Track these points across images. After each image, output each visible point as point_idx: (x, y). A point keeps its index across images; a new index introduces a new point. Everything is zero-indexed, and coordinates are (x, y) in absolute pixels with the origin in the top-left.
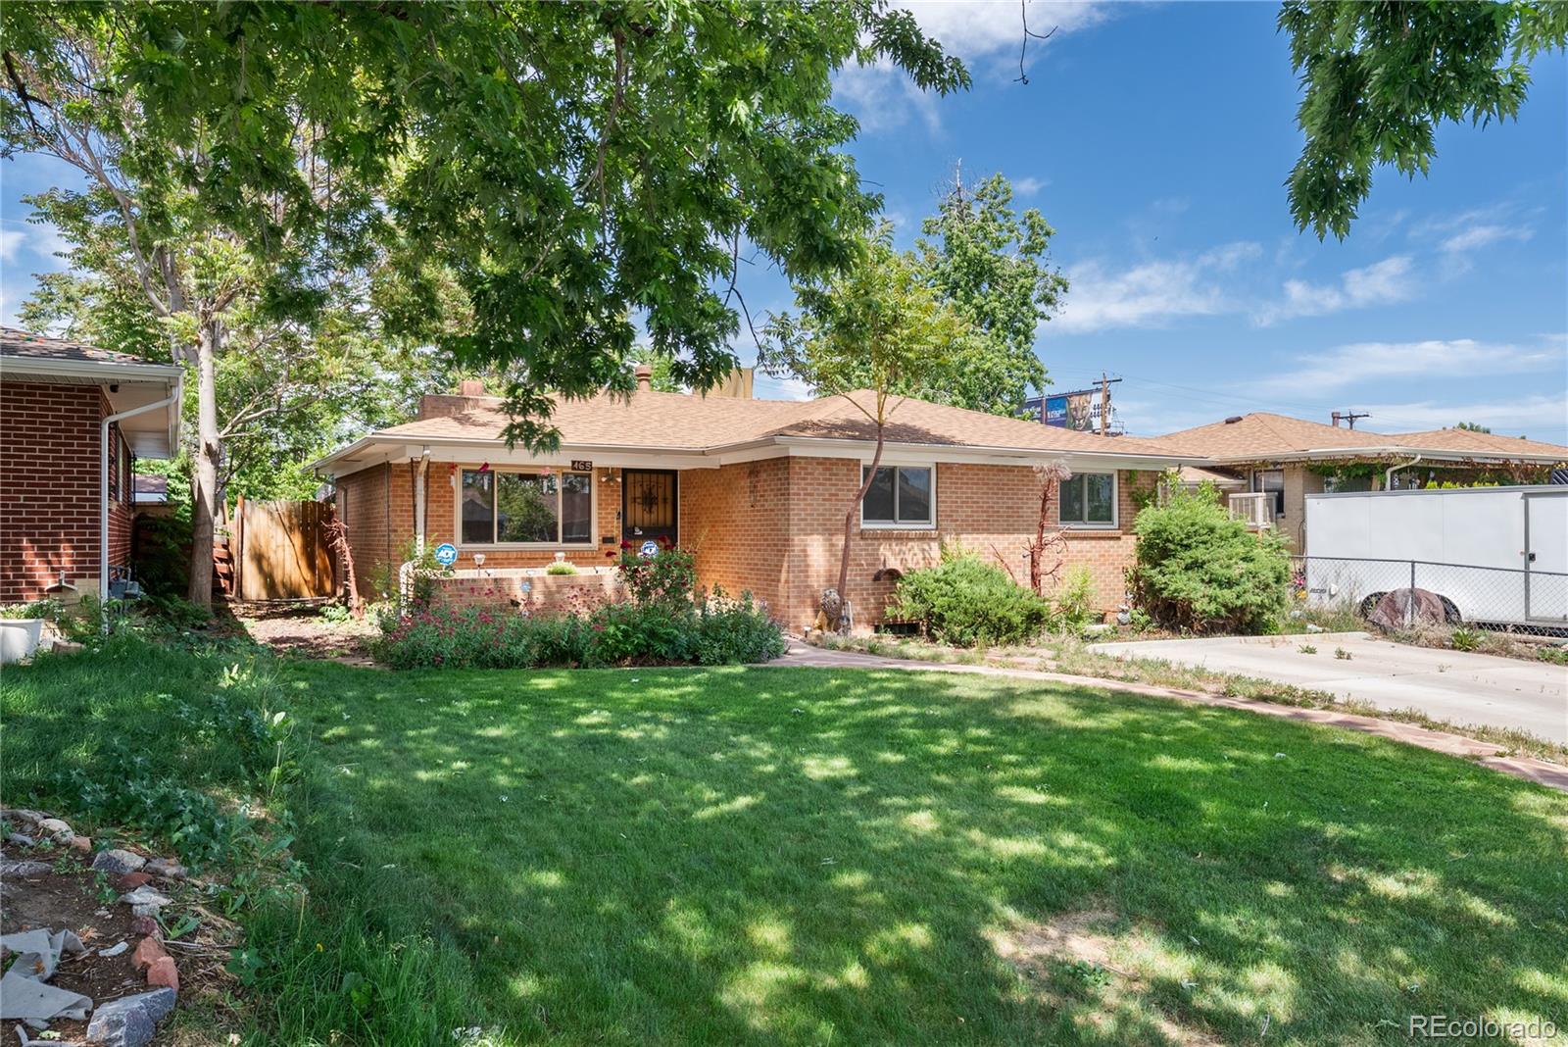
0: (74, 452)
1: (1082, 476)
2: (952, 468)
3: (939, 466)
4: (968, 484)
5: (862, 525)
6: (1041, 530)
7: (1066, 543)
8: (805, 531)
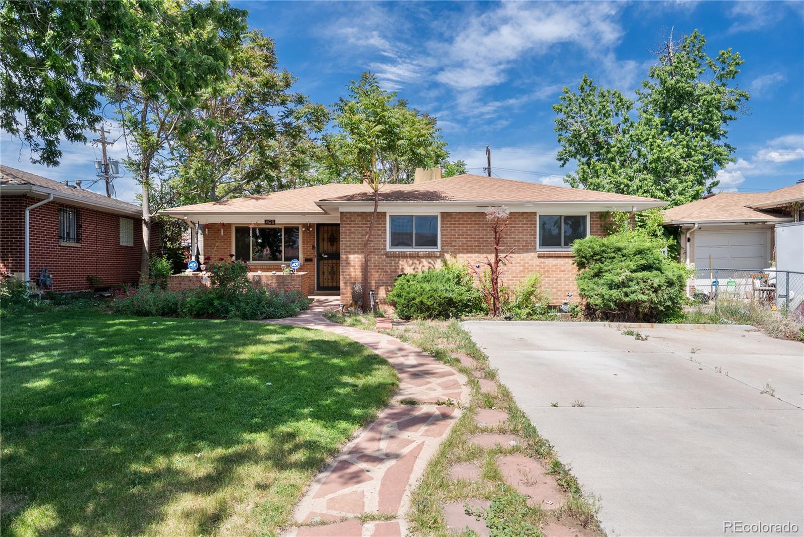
0: (14, 222)
1: (561, 216)
2: (451, 215)
3: (443, 214)
4: (464, 224)
5: (388, 249)
6: (497, 252)
7: (543, 260)
8: (350, 253)
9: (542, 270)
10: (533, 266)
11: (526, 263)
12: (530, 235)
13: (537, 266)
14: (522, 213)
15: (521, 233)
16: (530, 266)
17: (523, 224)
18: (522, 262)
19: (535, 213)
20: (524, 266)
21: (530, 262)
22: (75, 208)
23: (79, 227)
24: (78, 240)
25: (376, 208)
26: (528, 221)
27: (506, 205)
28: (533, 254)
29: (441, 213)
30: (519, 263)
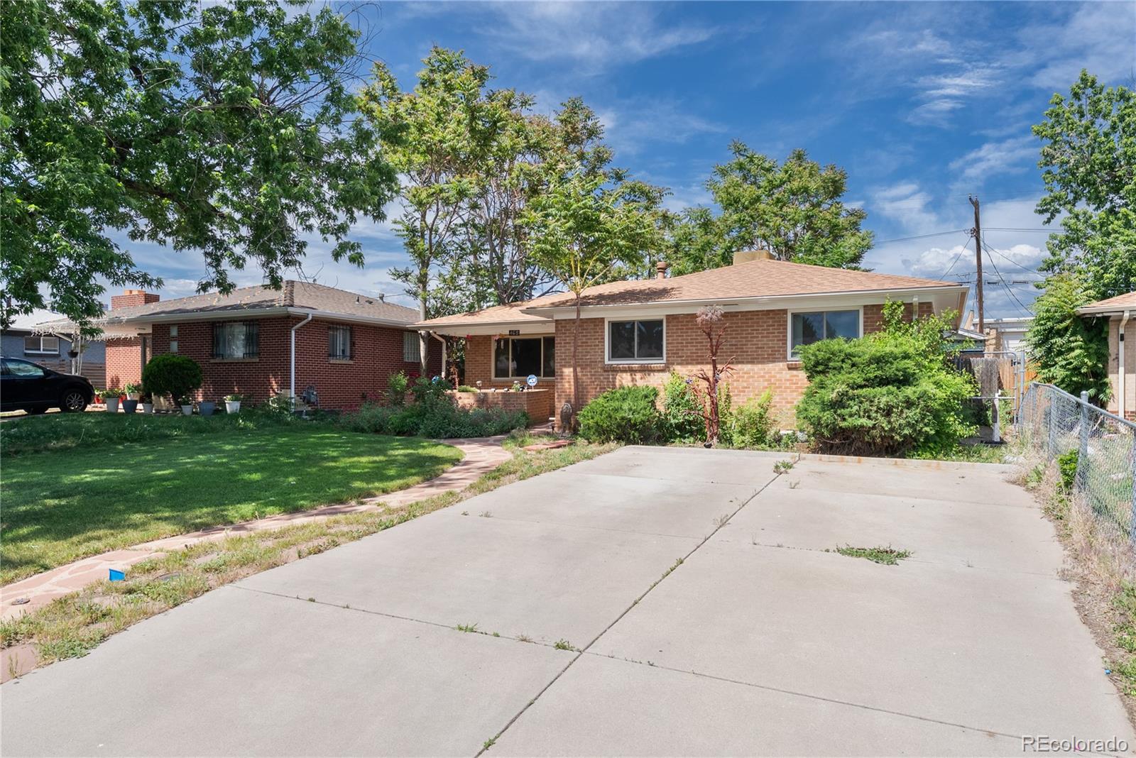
1: (822, 313)
2: (678, 318)
3: (668, 317)
4: (693, 329)
5: (607, 362)
6: (714, 363)
7: (795, 372)
8: (565, 366)
9: (794, 386)
10: (781, 380)
11: (771, 377)
12: (778, 340)
13: (788, 380)
14: (767, 311)
15: (766, 337)
16: (778, 380)
17: (768, 326)
18: (767, 376)
19: (785, 311)
20: (770, 380)
21: (778, 376)
22: (347, 325)
23: (353, 344)
24: (352, 358)
25: (578, 315)
26: (775, 322)
27: (718, 304)
28: (781, 364)
29: (667, 316)
30: (763, 377)
